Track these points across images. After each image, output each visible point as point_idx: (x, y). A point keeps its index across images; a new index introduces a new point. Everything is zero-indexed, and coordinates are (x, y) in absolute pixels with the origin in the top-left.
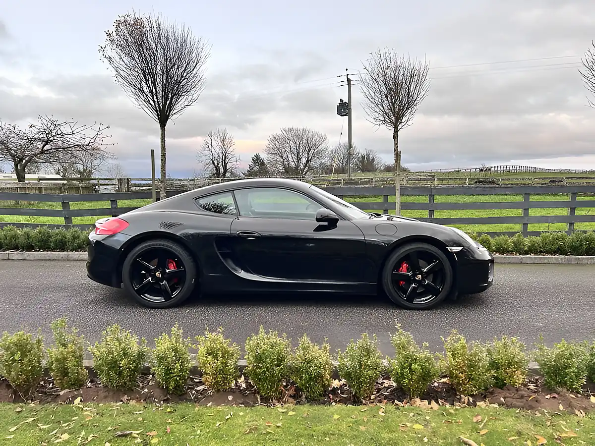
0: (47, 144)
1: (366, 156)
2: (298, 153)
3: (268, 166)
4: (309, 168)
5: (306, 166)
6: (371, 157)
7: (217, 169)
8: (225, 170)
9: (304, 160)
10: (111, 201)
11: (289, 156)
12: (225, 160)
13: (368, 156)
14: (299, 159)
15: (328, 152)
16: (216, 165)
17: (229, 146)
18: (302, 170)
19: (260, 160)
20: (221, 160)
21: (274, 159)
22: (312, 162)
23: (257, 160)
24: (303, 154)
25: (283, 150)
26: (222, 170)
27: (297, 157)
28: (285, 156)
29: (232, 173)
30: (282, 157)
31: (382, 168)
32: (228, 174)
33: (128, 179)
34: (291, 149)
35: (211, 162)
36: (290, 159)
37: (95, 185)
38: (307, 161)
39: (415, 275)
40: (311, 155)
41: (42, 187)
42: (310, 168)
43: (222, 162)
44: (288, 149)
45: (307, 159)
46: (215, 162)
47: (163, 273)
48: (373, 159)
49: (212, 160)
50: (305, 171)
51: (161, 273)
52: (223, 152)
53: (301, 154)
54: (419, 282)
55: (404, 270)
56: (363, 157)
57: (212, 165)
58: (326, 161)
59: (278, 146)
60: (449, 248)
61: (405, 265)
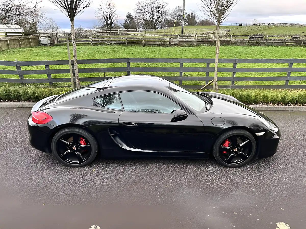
0: (7, 12)
1: (191, 14)
2: (152, 12)
3: (135, 20)
4: (158, 22)
5: (156, 21)
6: (193, 15)
7: (107, 22)
8: (111, 23)
9: (156, 17)
10: (45, 65)
11: (148, 14)
12: (111, 16)
13: (192, 14)
14: (153, 16)
15: (169, 12)
16: (106, 20)
17: (113, 8)
18: (155, 23)
19: (131, 17)
20: (109, 16)
21: (139, 16)
22: (160, 18)
23: (129, 17)
24: (156, 13)
25: (144, 10)
26: (109, 23)
27: (152, 15)
28: (145, 14)
29: (115, 24)
30: (143, 15)
31: (199, 22)
32: (113, 25)
33: (56, 33)
34: (148, 10)
35: (103, 17)
36: (148, 16)
37: (38, 37)
38: (158, 18)
39: (233, 148)
40: (160, 14)
41: (8, 40)
42: (160, 22)
43: (110, 17)
44: (147, 10)
45: (157, 16)
46: (106, 18)
47: (77, 147)
48: (195, 17)
49: (104, 16)
50: (156, 23)
51: (76, 147)
52: (110, 12)
53: (154, 13)
54: (236, 152)
55: (227, 146)
56: (189, 15)
57: (104, 20)
58: (168, 17)
59: (141, 8)
60: (256, 133)
61: (228, 142)
